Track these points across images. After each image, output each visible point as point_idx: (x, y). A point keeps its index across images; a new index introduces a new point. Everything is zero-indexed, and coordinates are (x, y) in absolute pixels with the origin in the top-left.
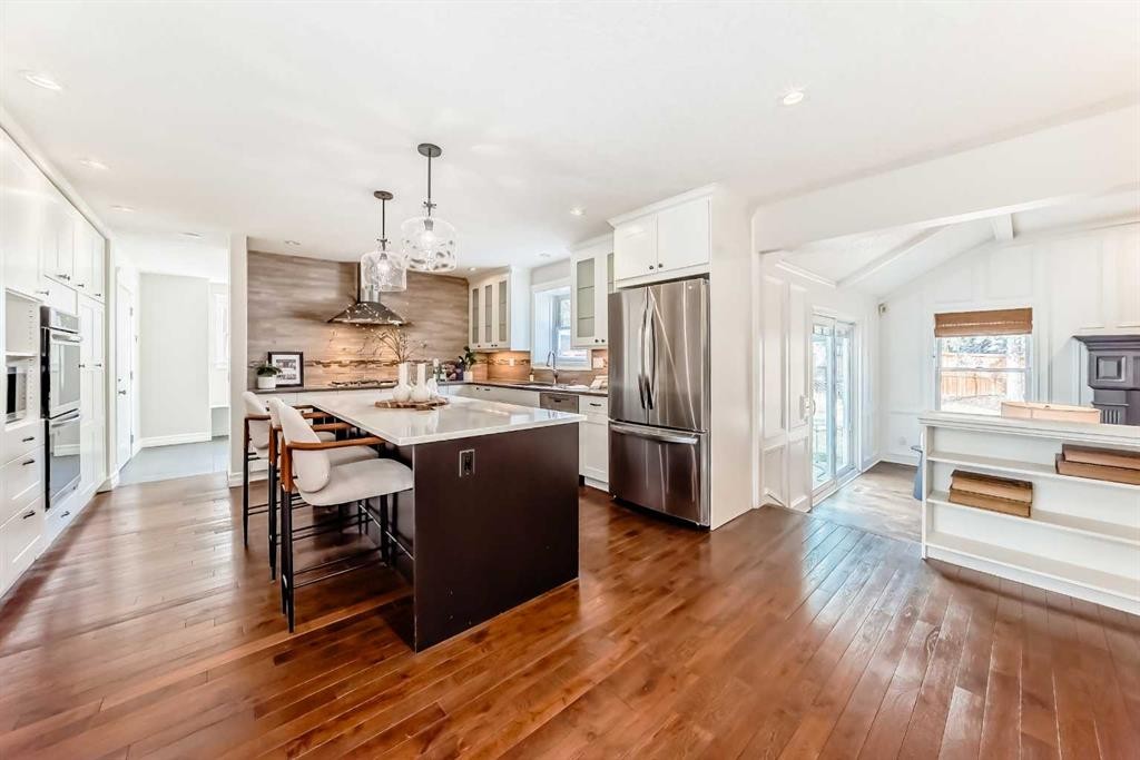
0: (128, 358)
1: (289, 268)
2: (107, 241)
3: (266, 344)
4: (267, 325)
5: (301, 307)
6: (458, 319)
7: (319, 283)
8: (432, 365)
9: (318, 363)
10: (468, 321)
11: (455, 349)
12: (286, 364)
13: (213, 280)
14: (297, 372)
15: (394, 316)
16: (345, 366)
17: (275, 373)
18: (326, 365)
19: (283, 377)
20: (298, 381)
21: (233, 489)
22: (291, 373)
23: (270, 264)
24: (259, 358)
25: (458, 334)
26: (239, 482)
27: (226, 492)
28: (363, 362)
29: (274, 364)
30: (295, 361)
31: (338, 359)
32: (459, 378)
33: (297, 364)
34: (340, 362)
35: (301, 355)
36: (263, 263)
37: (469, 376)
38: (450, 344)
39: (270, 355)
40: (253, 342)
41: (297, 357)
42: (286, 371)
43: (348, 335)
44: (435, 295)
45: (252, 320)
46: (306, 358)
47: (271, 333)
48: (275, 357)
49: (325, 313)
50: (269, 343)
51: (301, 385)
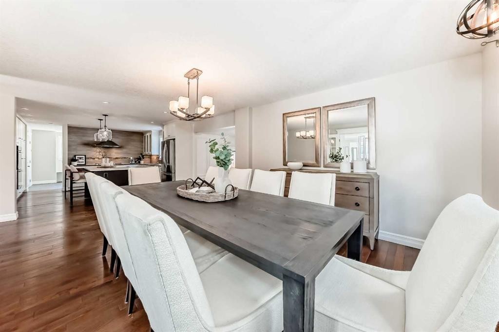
0: (29, 158)
1: (82, 131)
2: (26, 125)
3: (74, 153)
4: (74, 147)
5: (86, 142)
6: (139, 145)
7: (91, 135)
8: (130, 159)
9: (91, 158)
10: (143, 145)
11: (138, 154)
12: (80, 158)
13: (57, 131)
14: (84, 161)
15: (117, 145)
16: (100, 159)
17: (77, 161)
18: (94, 159)
19: (79, 162)
20: (84, 163)
21: (63, 192)
22: (82, 161)
23: (75, 130)
24: (72, 157)
25: (139, 149)
26: (64, 190)
27: (61, 192)
29: (77, 158)
30: (83, 157)
32: (139, 162)
33: (84, 159)
34: (98, 158)
35: (85, 156)
36: (72, 130)
37: (142, 162)
38: (136, 153)
39: (75, 156)
40: (69, 152)
42: (80, 160)
44: (132, 138)
45: (69, 146)
47: (75, 149)
50: (75, 152)
51: (85, 164)
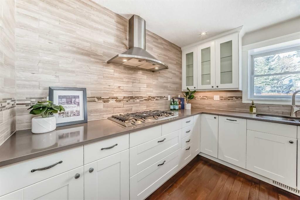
6: (178, 71)
7: (100, 27)
8: (167, 99)
9: (99, 98)
12: (70, 100)
16: (120, 101)
17: (56, 112)
18: (106, 101)
22: (74, 110)
25: (177, 80)
28: (132, 98)
30: (78, 97)
31: (115, 95)
33: (81, 101)
34: (117, 98)
35: (85, 90)
41: (80, 94)
42: (69, 108)
43: (122, 76)
46: (89, 94)
48: (56, 94)
49: (105, 54)
